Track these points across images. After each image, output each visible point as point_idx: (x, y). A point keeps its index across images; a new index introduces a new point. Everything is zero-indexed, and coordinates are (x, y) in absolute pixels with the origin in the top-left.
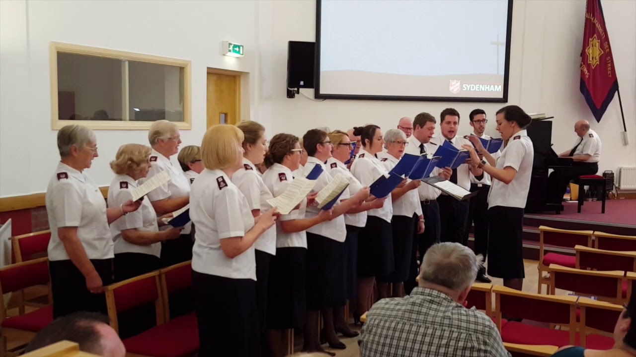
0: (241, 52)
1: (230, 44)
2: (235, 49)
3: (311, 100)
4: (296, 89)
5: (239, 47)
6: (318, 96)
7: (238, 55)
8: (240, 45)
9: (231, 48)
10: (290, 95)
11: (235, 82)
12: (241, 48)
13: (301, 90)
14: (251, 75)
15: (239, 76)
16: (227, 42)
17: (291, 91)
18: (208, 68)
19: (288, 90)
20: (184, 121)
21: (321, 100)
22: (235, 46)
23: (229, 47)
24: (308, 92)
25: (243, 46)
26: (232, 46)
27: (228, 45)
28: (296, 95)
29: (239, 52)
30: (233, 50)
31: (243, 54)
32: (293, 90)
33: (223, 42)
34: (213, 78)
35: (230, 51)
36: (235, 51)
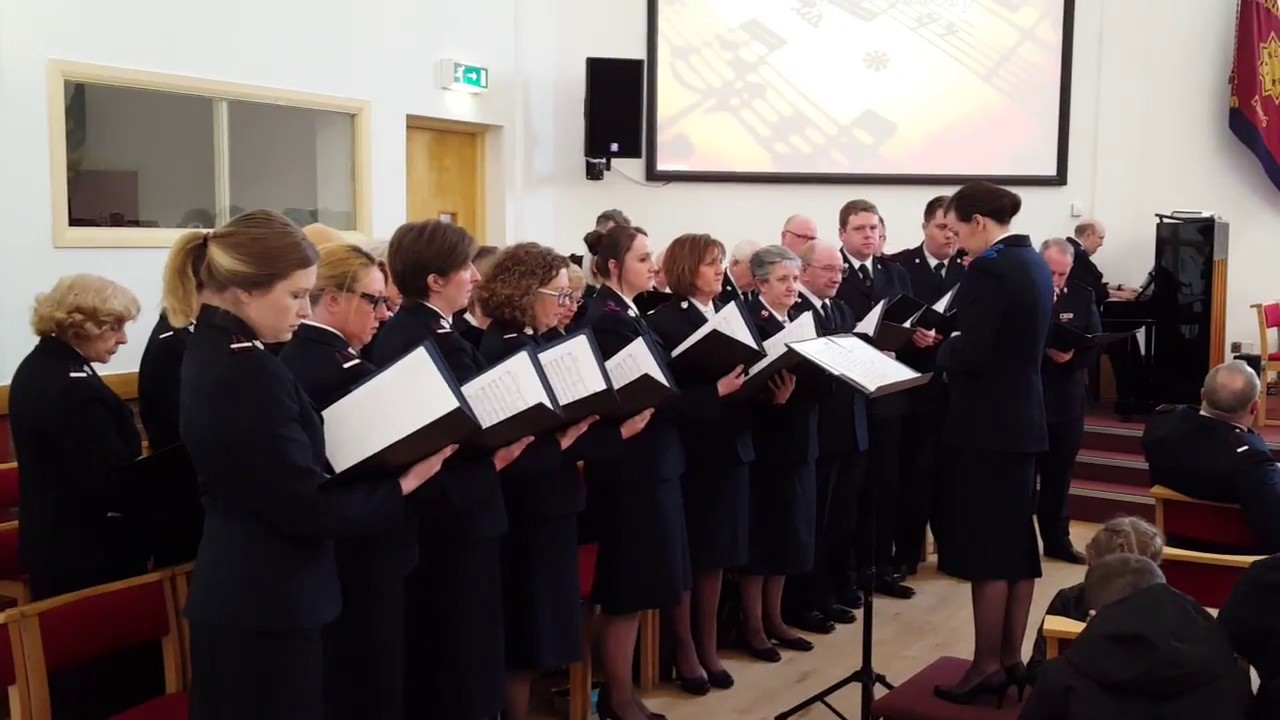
0: (483, 83)
1: (457, 65)
2: (470, 75)
3: (637, 183)
4: (604, 161)
5: (477, 71)
6: (653, 175)
7: (477, 89)
8: (478, 66)
9: (460, 74)
10: (594, 173)
11: (473, 147)
12: (483, 73)
13: (614, 162)
14: (506, 132)
15: (483, 134)
16: (450, 60)
17: (595, 164)
18: (409, 117)
19: (588, 162)
20: (355, 229)
21: (660, 184)
22: (469, 70)
23: (456, 72)
24: (632, 167)
25: (486, 70)
26: (461, 70)
27: (453, 67)
28: (605, 172)
29: (477, 82)
30: (464, 77)
31: (486, 87)
32: (600, 163)
33: (442, 61)
34: (423, 139)
35: (457, 80)
36: (469, 81)
